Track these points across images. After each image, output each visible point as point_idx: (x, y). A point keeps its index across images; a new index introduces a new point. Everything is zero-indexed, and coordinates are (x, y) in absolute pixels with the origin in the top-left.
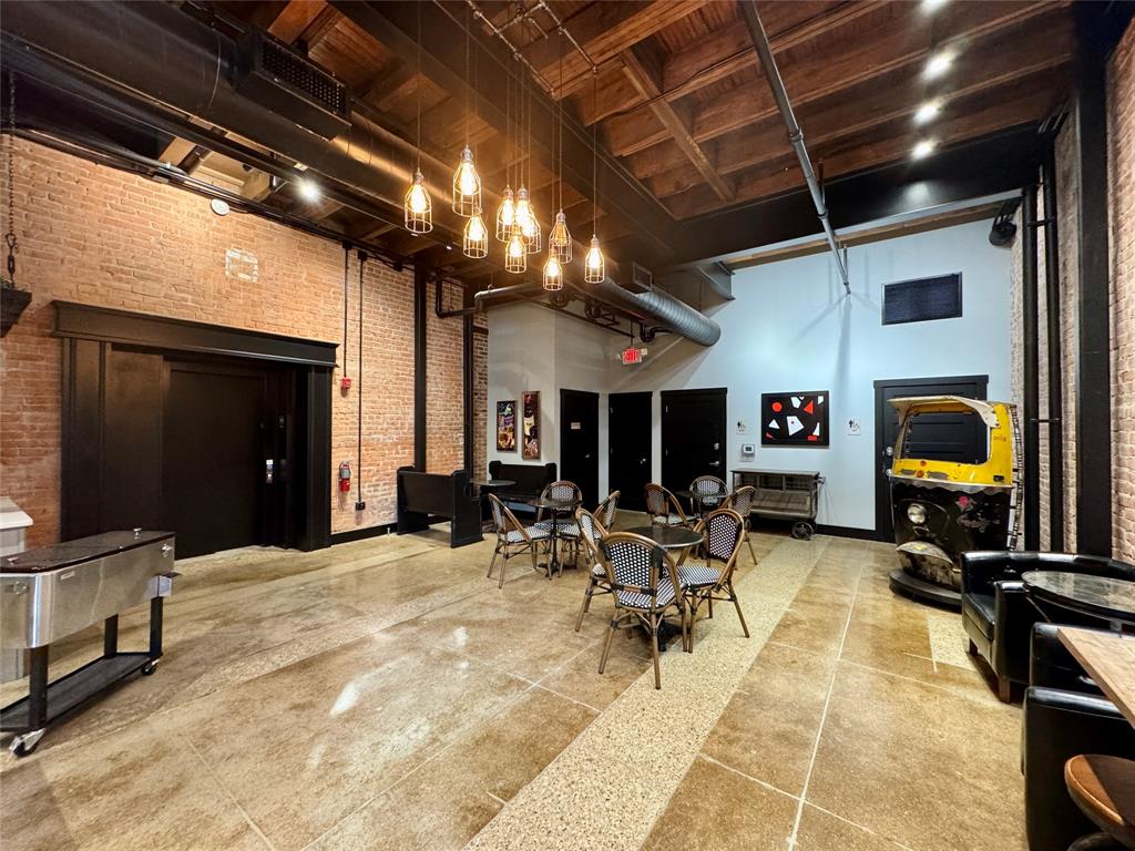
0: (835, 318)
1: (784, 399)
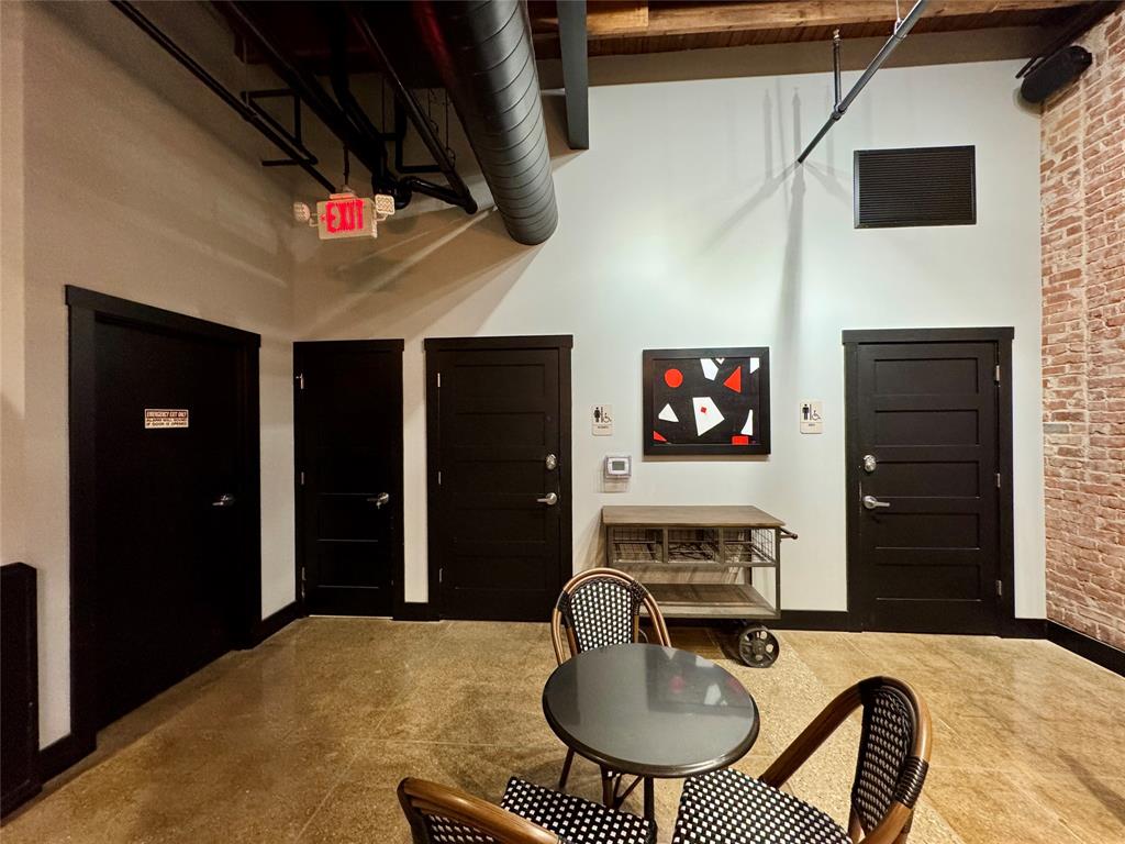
1: (687, 361)
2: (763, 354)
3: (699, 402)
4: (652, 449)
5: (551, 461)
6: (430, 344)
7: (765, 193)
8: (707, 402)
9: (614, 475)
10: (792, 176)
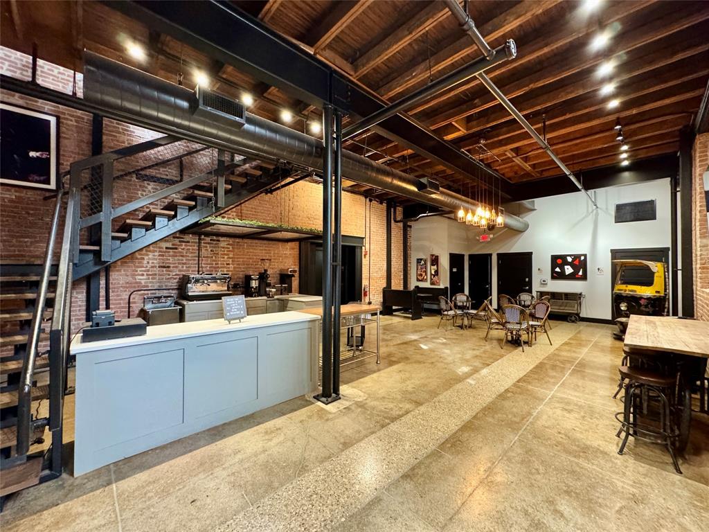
0: (591, 218)
1: (563, 257)
2: (585, 256)
3: (566, 267)
4: (553, 278)
5: (527, 279)
6: (498, 254)
7: (586, 216)
8: (569, 267)
9: (544, 283)
10: (595, 211)
